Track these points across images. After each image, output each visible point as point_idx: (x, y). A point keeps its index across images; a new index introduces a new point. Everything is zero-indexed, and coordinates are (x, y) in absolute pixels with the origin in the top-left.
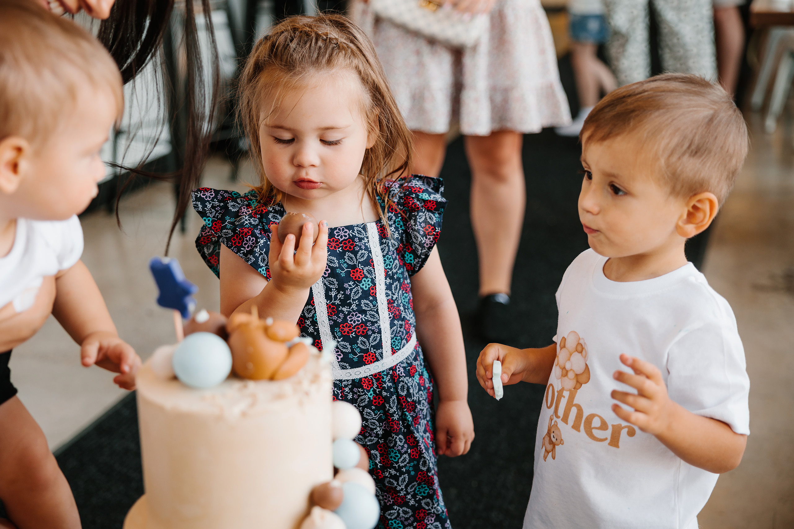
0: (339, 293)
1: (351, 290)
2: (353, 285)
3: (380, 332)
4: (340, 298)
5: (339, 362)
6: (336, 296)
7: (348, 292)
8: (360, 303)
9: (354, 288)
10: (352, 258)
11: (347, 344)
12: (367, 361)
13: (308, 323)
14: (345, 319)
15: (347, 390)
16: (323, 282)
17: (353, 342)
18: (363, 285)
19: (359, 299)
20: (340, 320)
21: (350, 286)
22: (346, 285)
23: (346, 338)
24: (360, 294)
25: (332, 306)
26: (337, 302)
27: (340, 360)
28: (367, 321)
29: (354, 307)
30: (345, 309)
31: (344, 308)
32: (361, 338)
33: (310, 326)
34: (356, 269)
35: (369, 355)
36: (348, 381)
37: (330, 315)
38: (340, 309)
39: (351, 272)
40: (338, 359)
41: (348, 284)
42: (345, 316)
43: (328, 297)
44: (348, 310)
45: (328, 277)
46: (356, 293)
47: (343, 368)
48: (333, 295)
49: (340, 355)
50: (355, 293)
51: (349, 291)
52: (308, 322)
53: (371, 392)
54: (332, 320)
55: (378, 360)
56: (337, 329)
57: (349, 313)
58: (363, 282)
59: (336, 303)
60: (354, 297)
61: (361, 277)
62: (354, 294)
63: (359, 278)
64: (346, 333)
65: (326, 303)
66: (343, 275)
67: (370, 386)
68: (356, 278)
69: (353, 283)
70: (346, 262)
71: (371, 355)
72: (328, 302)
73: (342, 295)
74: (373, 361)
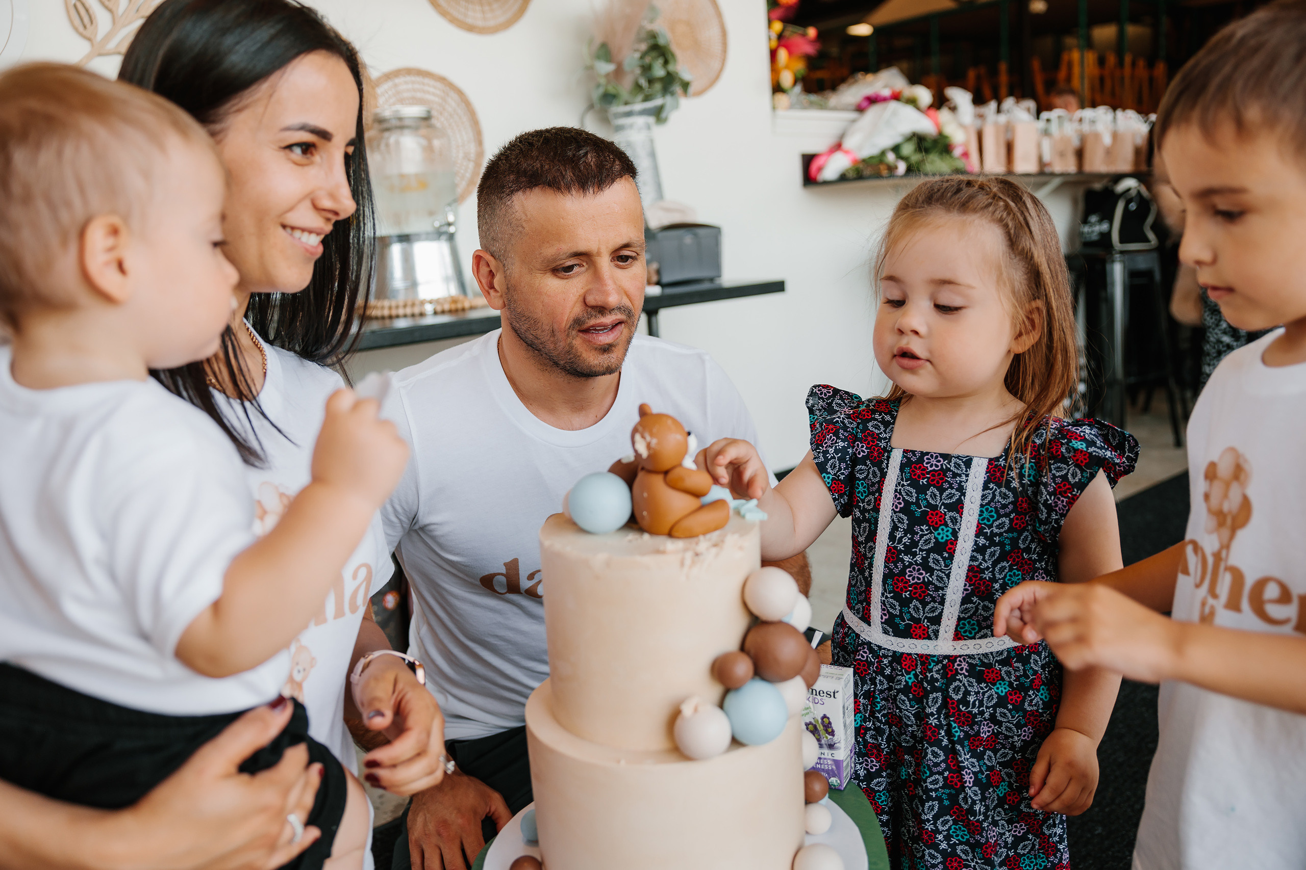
0: (906, 535)
1: (922, 536)
2: (927, 530)
3: (942, 603)
4: (905, 542)
5: (882, 623)
6: (901, 538)
7: (917, 538)
8: (928, 557)
9: (926, 535)
10: (935, 496)
11: (897, 604)
12: (914, 633)
13: (865, 564)
14: (903, 572)
15: (886, 661)
16: (891, 517)
17: (905, 603)
18: (939, 534)
19: (929, 551)
20: (896, 571)
21: (922, 530)
22: (917, 528)
23: (897, 597)
24: (932, 545)
25: (893, 550)
26: (901, 547)
27: (883, 621)
28: (930, 583)
29: (918, 558)
30: (906, 558)
31: (906, 557)
32: (915, 602)
34: (936, 512)
35: (920, 627)
36: (889, 650)
37: (887, 560)
38: (901, 556)
39: (930, 513)
40: (882, 618)
41: (920, 528)
42: (905, 567)
43: (892, 537)
44: (910, 560)
45: (899, 512)
46: (927, 542)
47: (886, 632)
48: (898, 537)
49: (886, 615)
51: (919, 536)
53: (913, 677)
54: (888, 567)
55: (930, 638)
56: (890, 581)
57: (911, 564)
58: (941, 531)
59: (899, 548)
60: (922, 546)
61: (940, 523)
62: (924, 543)
63: (937, 523)
64: (899, 590)
65: (888, 544)
66: (918, 515)
67: (912, 668)
68: (932, 522)
69: (927, 527)
70: (926, 499)
71: (923, 628)
72: (890, 544)
73: (909, 539)
74: (922, 636)
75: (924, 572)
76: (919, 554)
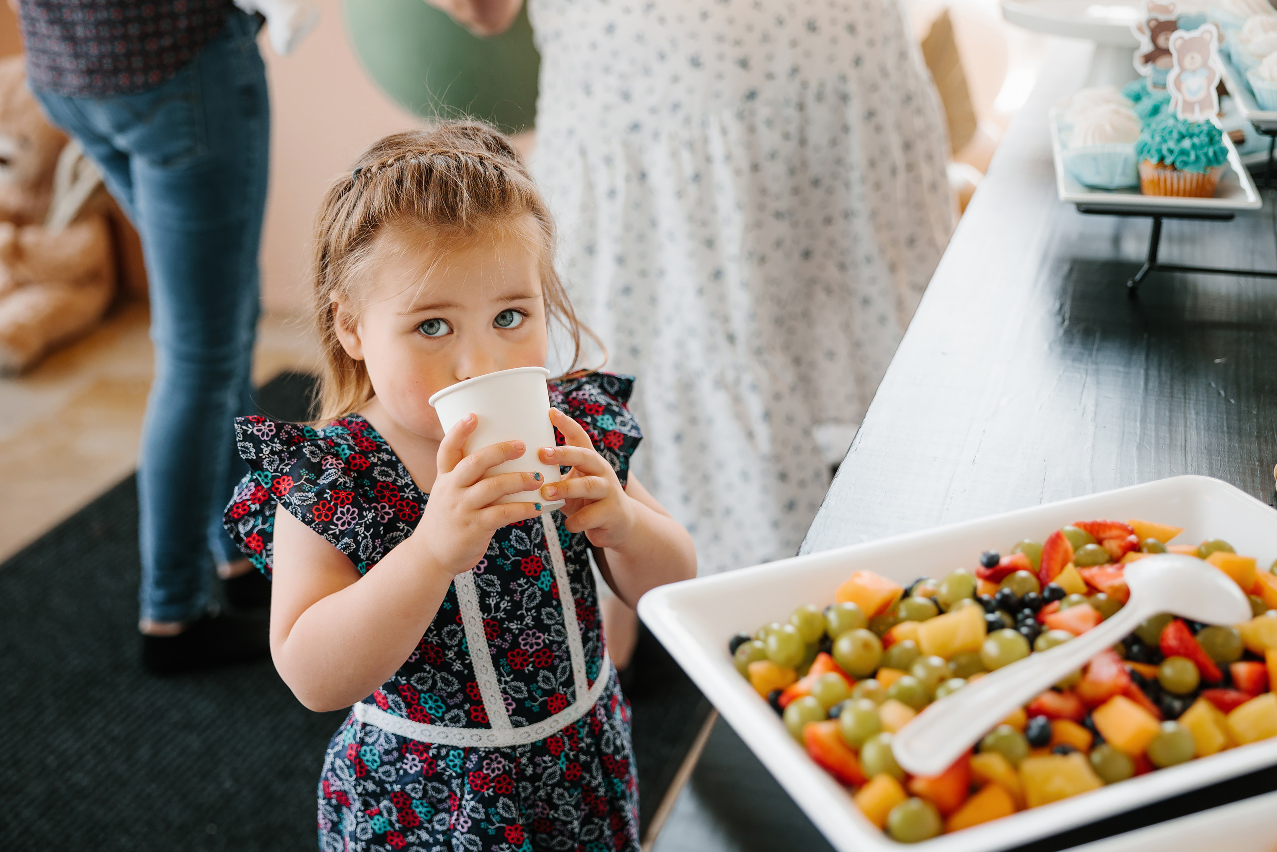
0: (502, 599)
1: (522, 593)
2: (526, 584)
3: (569, 659)
4: (505, 608)
5: (509, 716)
6: (497, 605)
7: (517, 597)
8: (539, 614)
9: (527, 589)
10: (522, 539)
11: (521, 685)
12: (552, 708)
13: (450, 656)
14: (515, 644)
15: (524, 760)
16: (475, 583)
17: (530, 680)
18: (542, 583)
19: (538, 608)
20: (506, 646)
21: (520, 585)
22: (513, 586)
23: (519, 676)
24: (539, 599)
25: (492, 623)
26: (501, 615)
27: (510, 713)
28: (552, 642)
29: (528, 620)
30: (513, 626)
31: (511, 624)
32: (542, 673)
33: (454, 661)
34: (530, 558)
35: (557, 698)
36: (524, 746)
37: (490, 637)
38: (505, 626)
39: (522, 562)
40: (508, 711)
41: (517, 584)
42: (515, 637)
43: (484, 607)
44: (519, 626)
45: (485, 573)
46: (532, 597)
47: (517, 725)
48: (493, 604)
49: (510, 704)
50: (529, 596)
51: (518, 594)
52: (451, 654)
53: (563, 759)
54: (494, 646)
55: (569, 704)
56: (503, 661)
57: (521, 631)
58: (542, 579)
59: (499, 617)
60: (527, 604)
61: (538, 570)
62: (528, 600)
63: (535, 572)
64: (518, 666)
65: (483, 618)
66: (508, 568)
67: (559, 749)
68: (530, 572)
69: (525, 580)
70: (512, 546)
71: (560, 697)
72: (485, 617)
73: (508, 602)
74: (562, 706)
75: (541, 635)
76: (528, 615)
